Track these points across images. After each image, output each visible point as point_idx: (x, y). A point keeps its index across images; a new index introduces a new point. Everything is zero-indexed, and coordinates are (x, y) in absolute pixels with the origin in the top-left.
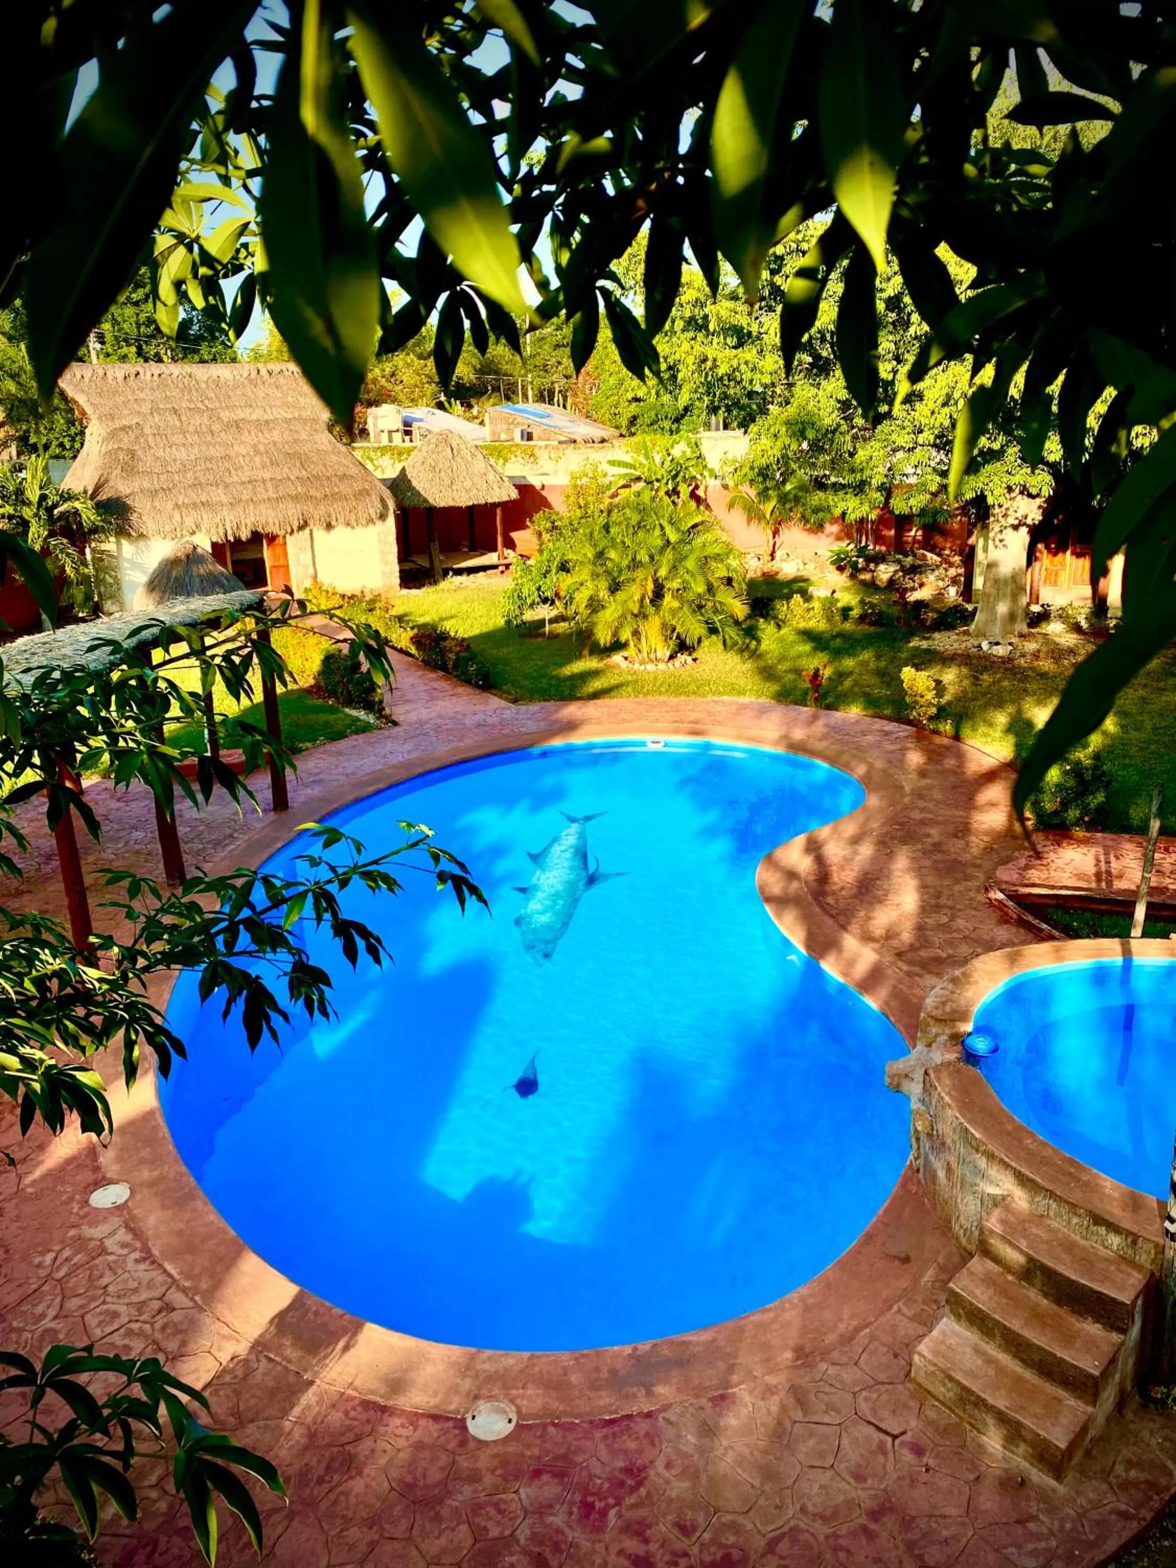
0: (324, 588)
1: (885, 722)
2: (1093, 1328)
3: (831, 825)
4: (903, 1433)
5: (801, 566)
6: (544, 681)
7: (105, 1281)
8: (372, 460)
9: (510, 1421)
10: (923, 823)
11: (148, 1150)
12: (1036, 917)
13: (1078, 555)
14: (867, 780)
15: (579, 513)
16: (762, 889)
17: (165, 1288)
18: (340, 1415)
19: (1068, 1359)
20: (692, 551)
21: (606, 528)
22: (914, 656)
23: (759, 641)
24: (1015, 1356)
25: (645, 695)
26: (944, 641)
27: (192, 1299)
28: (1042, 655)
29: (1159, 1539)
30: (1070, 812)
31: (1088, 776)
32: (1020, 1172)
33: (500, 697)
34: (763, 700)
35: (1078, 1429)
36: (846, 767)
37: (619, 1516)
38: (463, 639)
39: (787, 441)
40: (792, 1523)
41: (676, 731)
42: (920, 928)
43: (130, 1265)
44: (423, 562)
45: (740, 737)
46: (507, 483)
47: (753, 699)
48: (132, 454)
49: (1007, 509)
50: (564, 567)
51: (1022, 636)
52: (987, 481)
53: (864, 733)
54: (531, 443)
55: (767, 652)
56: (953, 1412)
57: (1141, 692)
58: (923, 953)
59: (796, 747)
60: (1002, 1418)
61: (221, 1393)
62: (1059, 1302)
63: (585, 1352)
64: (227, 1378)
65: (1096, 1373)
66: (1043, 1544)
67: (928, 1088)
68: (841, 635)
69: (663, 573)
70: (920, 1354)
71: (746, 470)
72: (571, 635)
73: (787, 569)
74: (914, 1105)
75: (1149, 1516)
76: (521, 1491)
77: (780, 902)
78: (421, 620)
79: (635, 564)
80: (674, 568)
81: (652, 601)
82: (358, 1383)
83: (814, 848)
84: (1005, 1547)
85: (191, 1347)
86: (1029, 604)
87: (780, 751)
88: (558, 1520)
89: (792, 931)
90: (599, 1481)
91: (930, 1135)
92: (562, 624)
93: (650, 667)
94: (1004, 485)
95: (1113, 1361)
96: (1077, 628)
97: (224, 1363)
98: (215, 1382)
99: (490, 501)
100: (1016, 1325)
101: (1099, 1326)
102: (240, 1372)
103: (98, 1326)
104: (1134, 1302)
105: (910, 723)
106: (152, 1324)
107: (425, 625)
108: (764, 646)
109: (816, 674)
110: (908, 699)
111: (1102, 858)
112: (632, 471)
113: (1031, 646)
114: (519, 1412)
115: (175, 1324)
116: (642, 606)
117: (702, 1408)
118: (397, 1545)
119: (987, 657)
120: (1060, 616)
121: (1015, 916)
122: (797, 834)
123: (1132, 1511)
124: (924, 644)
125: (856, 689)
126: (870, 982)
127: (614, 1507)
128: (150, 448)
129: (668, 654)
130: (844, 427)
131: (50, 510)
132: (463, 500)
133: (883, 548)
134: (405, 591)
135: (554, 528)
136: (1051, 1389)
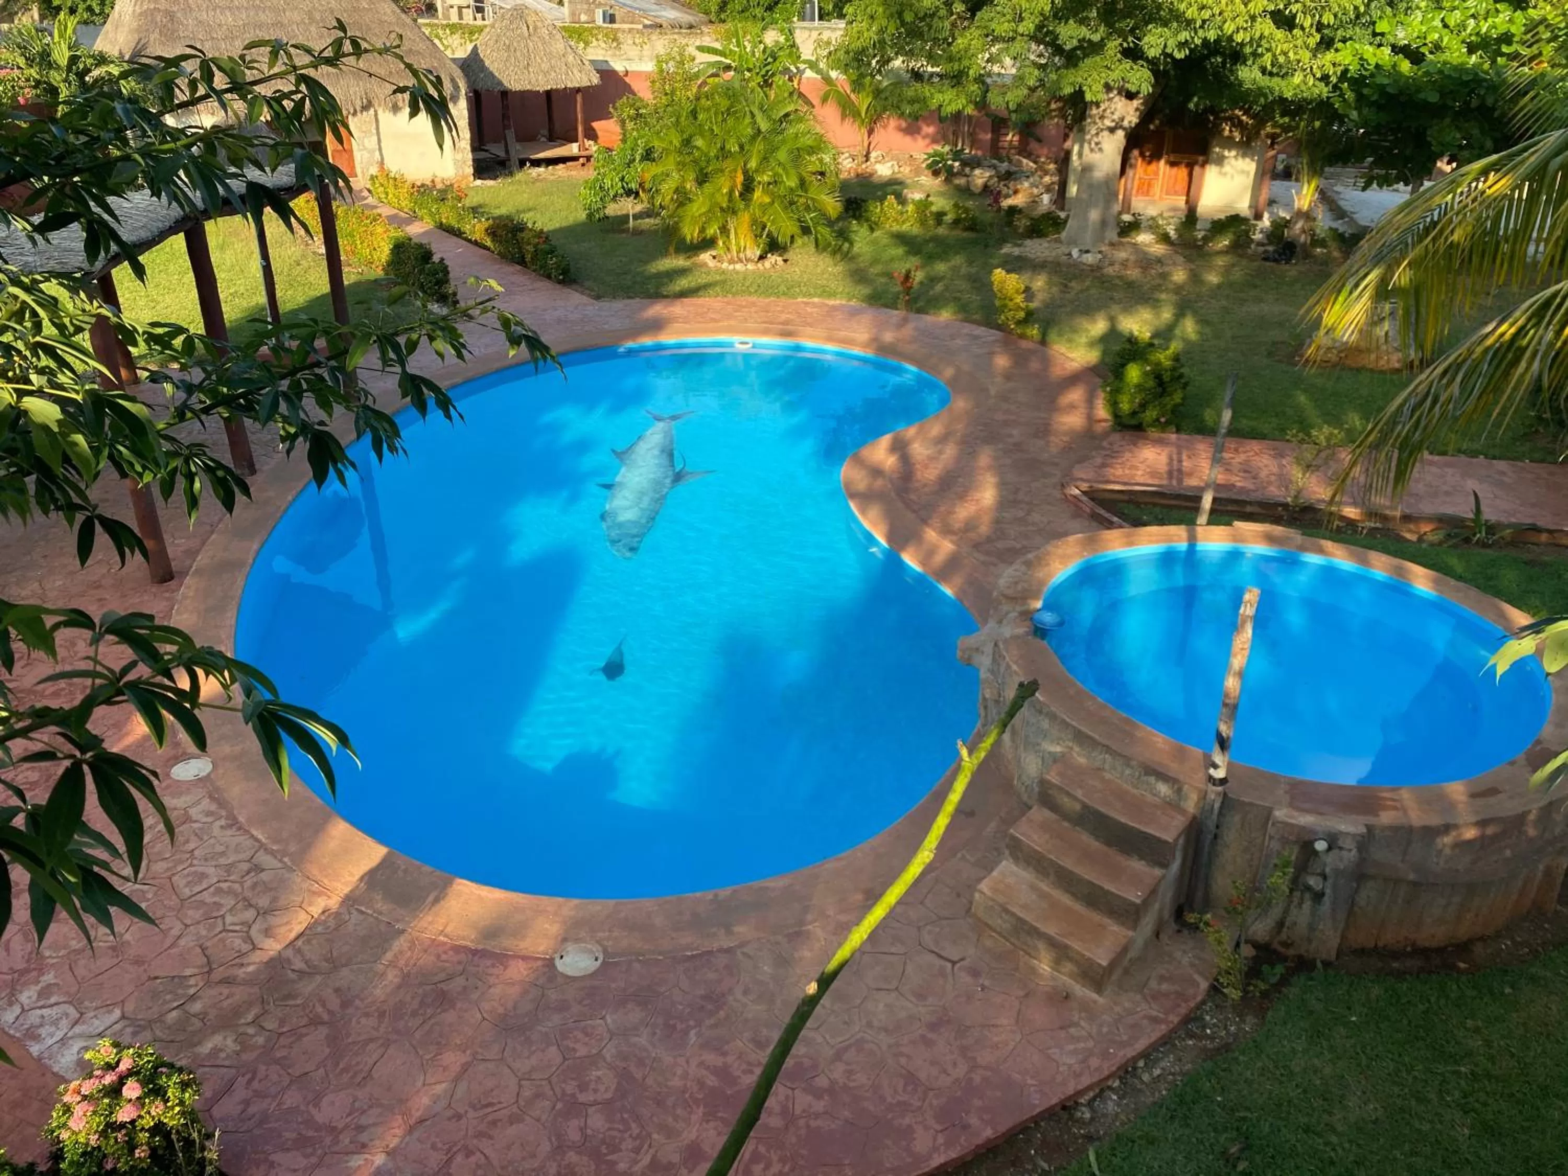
0: (392, 175)
1: (974, 327)
2: (1137, 865)
3: (917, 425)
4: (962, 959)
5: (896, 169)
6: (629, 277)
7: (191, 846)
8: (440, 39)
9: (596, 959)
10: (1006, 423)
11: (229, 726)
12: (1108, 511)
13: (1173, 164)
14: (953, 383)
15: (664, 100)
16: (847, 486)
17: (253, 851)
18: (433, 958)
19: (1114, 890)
20: (784, 141)
21: (694, 114)
22: (1006, 262)
23: (851, 244)
24: (1067, 891)
25: (734, 295)
26: (1036, 248)
27: (281, 861)
28: (1130, 264)
29: (1184, 1040)
30: (1148, 413)
31: (1166, 377)
32: (1080, 731)
33: (582, 293)
34: (853, 303)
35: (1118, 950)
36: (934, 370)
37: (699, 1035)
38: (541, 231)
39: (884, 23)
40: (858, 1037)
41: (766, 332)
42: (997, 521)
43: (216, 831)
44: (497, 150)
45: (830, 339)
46: (588, 66)
47: (844, 302)
48: (171, 15)
49: (1104, 110)
50: (648, 156)
51: (1112, 244)
52: (1086, 75)
53: (952, 337)
54: (615, 26)
55: (859, 255)
56: (1007, 940)
57: (1224, 303)
58: (1000, 545)
59: (883, 349)
60: (1052, 943)
61: (314, 942)
62: (1108, 844)
63: (668, 898)
64: (320, 929)
65: (1138, 901)
66: (1082, 1045)
67: (997, 657)
68: (935, 239)
69: (753, 164)
70: (982, 892)
71: (841, 54)
72: (656, 231)
73: (884, 170)
74: (983, 674)
75: (1176, 1020)
76: (608, 1017)
77: (865, 498)
78: (497, 212)
79: (724, 153)
80: (765, 159)
81: (741, 195)
82: (449, 930)
83: (899, 447)
84: (1049, 1048)
85: (282, 902)
86: (1120, 213)
87: (870, 354)
88: (642, 1040)
89: (874, 525)
90: (680, 1007)
91: (997, 702)
92: (647, 220)
93: (739, 267)
94: (1103, 82)
95: (1153, 892)
96: (1165, 238)
97: (316, 916)
98: (308, 932)
99: (569, 85)
100: (1068, 863)
101: (1143, 862)
102: (332, 923)
103: (186, 886)
104: (1176, 840)
105: (999, 328)
106: (242, 884)
107: (500, 217)
108: (856, 249)
109: (907, 277)
110: (997, 303)
111: (1175, 457)
112: (723, 59)
113: (1122, 255)
114: (605, 951)
115: (264, 882)
116: (730, 201)
117: (778, 943)
118: (491, 1066)
119: (1076, 265)
120: (1151, 227)
121: (1088, 510)
122: (883, 435)
123: (1161, 1016)
124: (1016, 251)
125: (947, 294)
126: (946, 571)
127: (695, 1027)
128: (191, 9)
129: (758, 253)
130: (943, 12)
131: (81, 75)
132: (542, 85)
133: (980, 153)
134: (479, 182)
135: (639, 115)
136: (1096, 917)
